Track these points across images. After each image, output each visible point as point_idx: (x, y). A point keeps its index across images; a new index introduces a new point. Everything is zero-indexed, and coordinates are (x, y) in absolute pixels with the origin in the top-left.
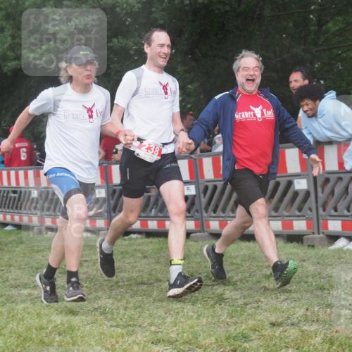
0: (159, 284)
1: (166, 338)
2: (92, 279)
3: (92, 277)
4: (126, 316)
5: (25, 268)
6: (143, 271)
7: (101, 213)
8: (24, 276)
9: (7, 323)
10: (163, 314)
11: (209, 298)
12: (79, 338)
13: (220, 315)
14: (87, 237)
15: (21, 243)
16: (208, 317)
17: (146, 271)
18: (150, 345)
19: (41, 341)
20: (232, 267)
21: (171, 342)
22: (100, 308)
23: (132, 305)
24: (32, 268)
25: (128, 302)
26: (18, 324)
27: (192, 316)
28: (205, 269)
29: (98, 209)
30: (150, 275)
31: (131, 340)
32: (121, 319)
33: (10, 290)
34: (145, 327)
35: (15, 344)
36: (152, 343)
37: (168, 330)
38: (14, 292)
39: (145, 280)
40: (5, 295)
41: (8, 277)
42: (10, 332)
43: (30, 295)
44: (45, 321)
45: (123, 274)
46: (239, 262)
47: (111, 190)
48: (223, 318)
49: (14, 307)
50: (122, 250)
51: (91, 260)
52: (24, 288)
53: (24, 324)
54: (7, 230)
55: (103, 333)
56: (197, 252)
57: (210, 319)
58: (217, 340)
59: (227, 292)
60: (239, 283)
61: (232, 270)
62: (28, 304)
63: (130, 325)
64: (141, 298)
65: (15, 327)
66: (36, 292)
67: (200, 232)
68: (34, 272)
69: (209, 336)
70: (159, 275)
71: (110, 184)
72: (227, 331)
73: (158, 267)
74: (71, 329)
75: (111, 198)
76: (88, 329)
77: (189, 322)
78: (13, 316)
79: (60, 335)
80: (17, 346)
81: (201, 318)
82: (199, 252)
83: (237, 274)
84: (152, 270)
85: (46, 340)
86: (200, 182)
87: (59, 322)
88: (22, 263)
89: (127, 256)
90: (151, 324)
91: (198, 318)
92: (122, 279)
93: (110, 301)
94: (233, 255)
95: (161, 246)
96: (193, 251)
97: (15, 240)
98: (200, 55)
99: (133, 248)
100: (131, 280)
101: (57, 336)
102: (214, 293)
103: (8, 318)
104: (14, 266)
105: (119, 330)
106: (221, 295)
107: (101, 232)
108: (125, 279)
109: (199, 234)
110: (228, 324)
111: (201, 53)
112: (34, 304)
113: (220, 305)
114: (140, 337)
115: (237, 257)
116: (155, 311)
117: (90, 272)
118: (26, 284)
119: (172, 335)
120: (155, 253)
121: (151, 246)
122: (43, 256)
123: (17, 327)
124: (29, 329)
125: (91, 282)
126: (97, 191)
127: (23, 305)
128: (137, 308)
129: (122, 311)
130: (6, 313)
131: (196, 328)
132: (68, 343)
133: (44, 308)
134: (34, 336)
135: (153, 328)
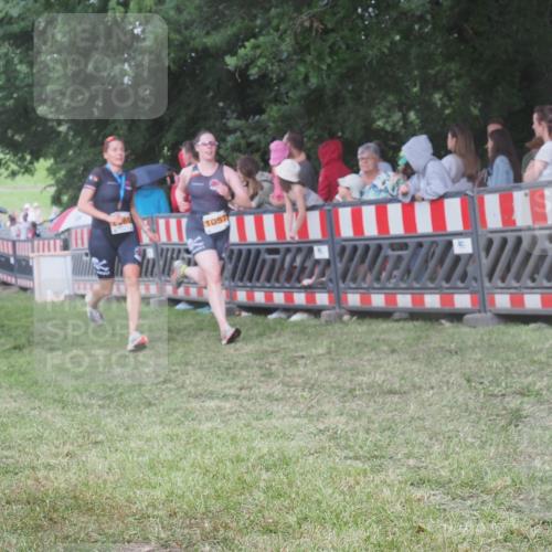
0: (418, 392)
1: (433, 477)
2: (313, 385)
3: (312, 382)
4: (368, 443)
5: (208, 368)
6: (391, 373)
7: (322, 283)
8: (207, 380)
9: (187, 452)
10: (427, 440)
11: (497, 415)
12: (297, 475)
13: (518, 442)
14: (302, 321)
15: (202, 330)
16: (498, 445)
17: (396, 372)
18: (408, 488)
19: (239, 479)
20: (532, 368)
21: (440, 484)
22: (327, 429)
23: (377, 425)
24: (219, 367)
25: (370, 421)
26: (204, 453)
27: (472, 444)
28: (489, 371)
29: (318, 278)
30: (403, 378)
31: (378, 478)
32: (361, 447)
33: (188, 402)
34: (399, 460)
35: (201, 483)
36: (412, 484)
37: (436, 465)
38: (195, 404)
39: (397, 386)
40: (181, 408)
41: (184, 381)
42: (192, 466)
43: (219, 408)
44: (244, 449)
45: (360, 378)
46: (543, 359)
47: (338, 249)
48: (521, 448)
49: (197, 426)
50: (358, 340)
51: (309, 357)
52: (209, 398)
53: (212, 454)
54: (178, 310)
55: (335, 469)
56: (474, 343)
57: (501, 449)
58: (513, 481)
59: (527, 406)
60: (544, 393)
61: (533, 372)
62: (217, 423)
63: (376, 457)
64: (390, 415)
65: (199, 458)
66: (228, 405)
67: (479, 311)
68: (222, 374)
69: (501, 474)
70: (417, 379)
71: (336, 239)
72: (530, 468)
73: (415, 367)
74: (285, 461)
75: (338, 259)
76: (311, 462)
77: (469, 453)
78: (195, 440)
79: (267, 470)
80: (204, 486)
81: (487, 447)
82: (479, 343)
83: (542, 378)
84: (405, 372)
85: (248, 478)
86: (480, 233)
87: (265, 451)
88: (205, 360)
89: (366, 350)
90: (408, 456)
91: (482, 447)
92: (359, 385)
93: (343, 419)
94: (533, 348)
95: (419, 333)
96: (470, 343)
97: (191, 325)
98: (471, 32)
99: (374, 336)
100: (373, 386)
101: (264, 471)
102: (505, 408)
103: (188, 443)
104: (193, 366)
105: (359, 464)
106: (518, 410)
107: (324, 313)
108: (364, 386)
109: (477, 315)
110: (530, 457)
111: (472, 29)
112: (225, 422)
113: (517, 426)
114: (392, 475)
115: (540, 351)
116: (414, 436)
117: (310, 374)
118: (211, 393)
119: (443, 473)
120: (410, 346)
121: (402, 334)
122: (236, 350)
123: (202, 458)
124: (220, 461)
125: (311, 389)
126: (316, 248)
127: (209, 425)
128: (384, 430)
129: (362, 435)
130: (184, 436)
131: (481, 463)
132: (282, 483)
133: (241, 429)
134: (229, 471)
135: (412, 462)
